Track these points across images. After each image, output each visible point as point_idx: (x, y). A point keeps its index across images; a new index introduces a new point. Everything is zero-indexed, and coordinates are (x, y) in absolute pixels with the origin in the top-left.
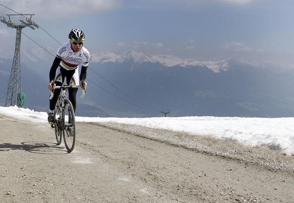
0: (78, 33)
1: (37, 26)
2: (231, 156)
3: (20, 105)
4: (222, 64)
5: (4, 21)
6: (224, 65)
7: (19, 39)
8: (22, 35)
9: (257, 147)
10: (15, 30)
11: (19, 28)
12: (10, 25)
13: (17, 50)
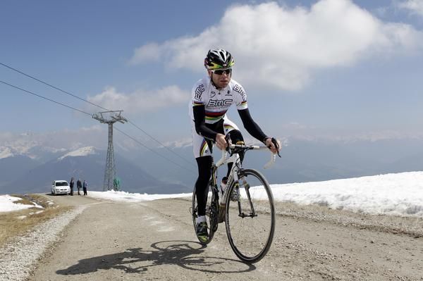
0: (221, 53)
1: (126, 121)
2: (287, 214)
3: (116, 189)
4: (284, 140)
5: (97, 118)
6: (285, 142)
7: (111, 132)
8: (114, 129)
9: (310, 205)
10: (107, 125)
11: (111, 123)
12: (102, 121)
13: (110, 142)
